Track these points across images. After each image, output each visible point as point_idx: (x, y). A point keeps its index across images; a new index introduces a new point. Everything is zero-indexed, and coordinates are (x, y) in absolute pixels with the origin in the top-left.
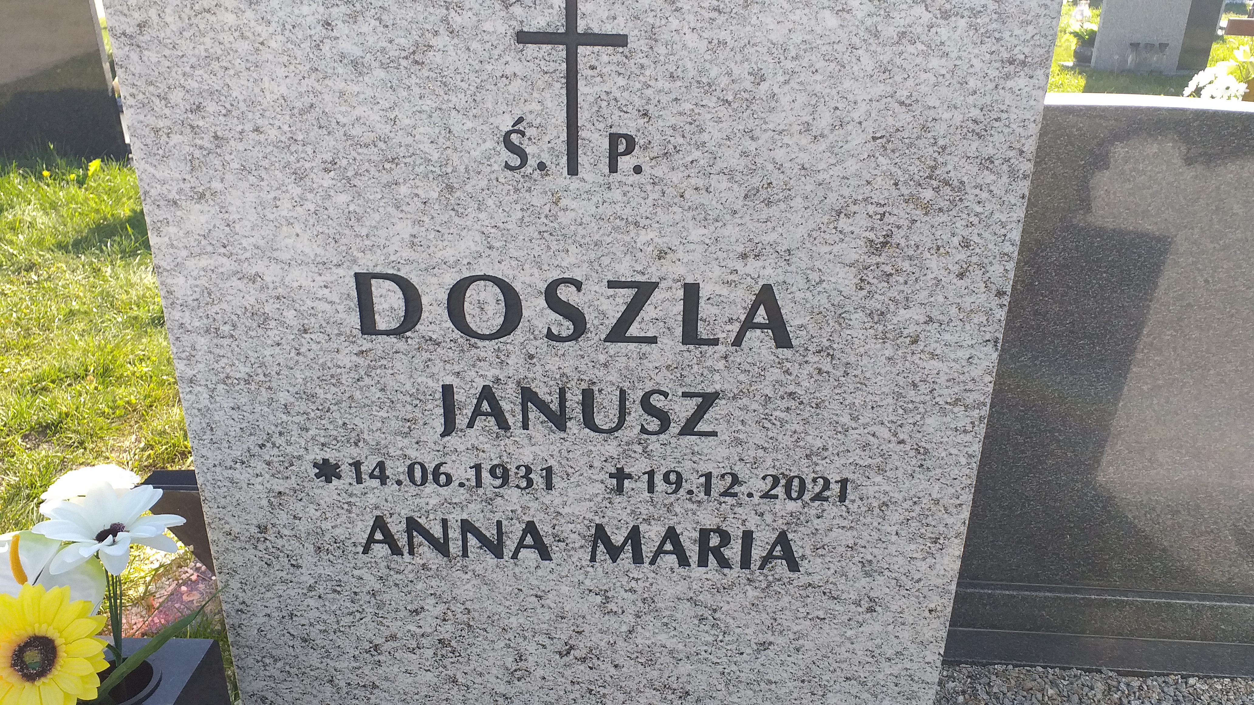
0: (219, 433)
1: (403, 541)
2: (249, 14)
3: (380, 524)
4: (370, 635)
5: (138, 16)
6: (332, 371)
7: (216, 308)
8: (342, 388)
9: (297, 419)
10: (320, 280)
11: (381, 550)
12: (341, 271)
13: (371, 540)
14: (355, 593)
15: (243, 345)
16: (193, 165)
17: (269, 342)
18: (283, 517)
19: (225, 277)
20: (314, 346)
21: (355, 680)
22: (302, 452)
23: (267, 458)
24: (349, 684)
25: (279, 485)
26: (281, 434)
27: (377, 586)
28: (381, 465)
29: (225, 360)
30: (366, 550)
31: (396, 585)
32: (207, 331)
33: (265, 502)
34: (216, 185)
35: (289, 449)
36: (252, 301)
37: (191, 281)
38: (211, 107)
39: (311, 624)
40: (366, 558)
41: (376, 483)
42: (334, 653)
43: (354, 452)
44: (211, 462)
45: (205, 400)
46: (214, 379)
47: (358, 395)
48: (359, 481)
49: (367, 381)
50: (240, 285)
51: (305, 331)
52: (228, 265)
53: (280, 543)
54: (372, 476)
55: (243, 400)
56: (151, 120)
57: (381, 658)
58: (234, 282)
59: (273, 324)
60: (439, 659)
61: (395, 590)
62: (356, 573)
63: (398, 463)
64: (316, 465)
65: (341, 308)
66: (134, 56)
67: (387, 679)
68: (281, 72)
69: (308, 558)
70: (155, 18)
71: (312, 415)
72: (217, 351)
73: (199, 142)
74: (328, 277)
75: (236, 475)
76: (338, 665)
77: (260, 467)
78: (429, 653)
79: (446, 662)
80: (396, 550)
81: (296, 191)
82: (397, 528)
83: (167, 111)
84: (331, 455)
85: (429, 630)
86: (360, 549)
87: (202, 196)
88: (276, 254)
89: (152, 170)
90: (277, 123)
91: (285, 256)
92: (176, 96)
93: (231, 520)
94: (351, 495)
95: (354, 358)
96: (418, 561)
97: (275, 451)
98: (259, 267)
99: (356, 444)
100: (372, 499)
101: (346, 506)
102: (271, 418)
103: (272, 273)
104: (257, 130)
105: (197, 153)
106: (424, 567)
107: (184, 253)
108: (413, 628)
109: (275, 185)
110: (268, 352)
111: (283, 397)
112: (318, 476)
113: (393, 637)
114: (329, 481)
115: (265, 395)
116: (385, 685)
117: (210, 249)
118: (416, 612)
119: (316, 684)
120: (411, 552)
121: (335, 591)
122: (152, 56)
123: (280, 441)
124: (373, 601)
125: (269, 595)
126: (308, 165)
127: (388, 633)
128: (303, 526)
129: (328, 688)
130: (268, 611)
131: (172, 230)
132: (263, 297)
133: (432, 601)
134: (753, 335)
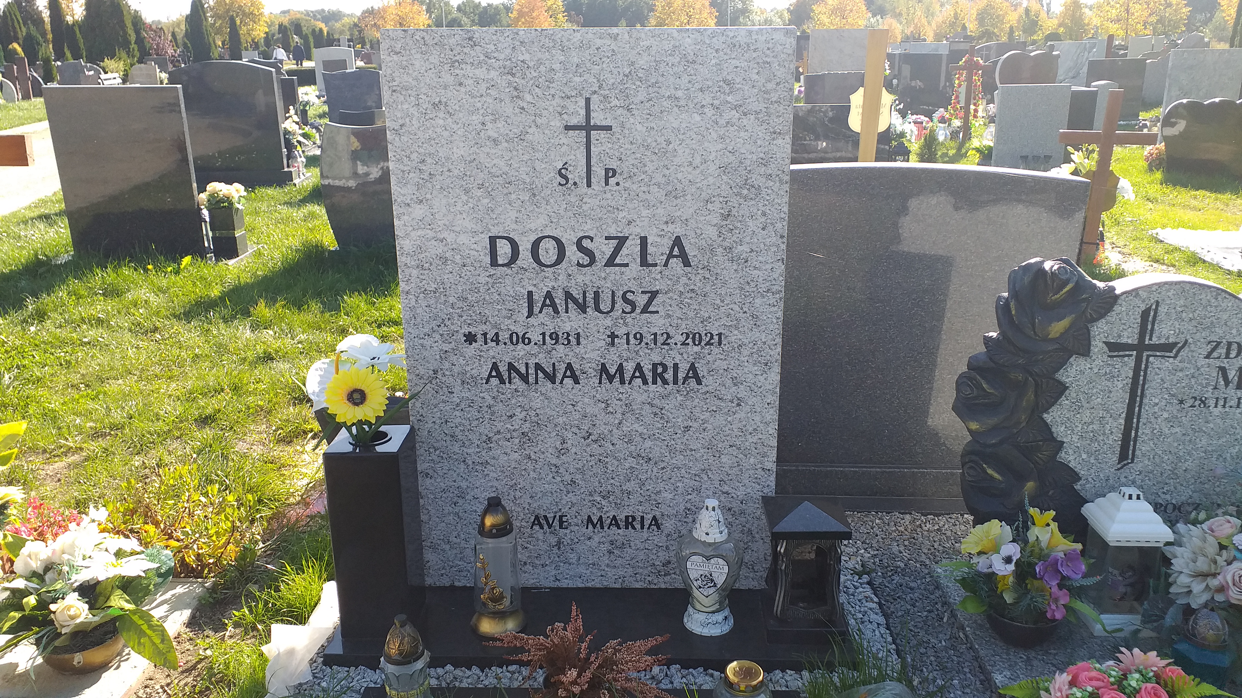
0: (419, 320)
1: (506, 376)
2: (450, 120)
3: (495, 367)
4: (486, 432)
5: (401, 122)
6: (476, 286)
7: (423, 255)
8: (480, 294)
9: (457, 311)
10: (473, 240)
11: (494, 381)
12: (483, 236)
13: (490, 376)
14: (481, 407)
15: (434, 274)
16: (419, 187)
17: (447, 272)
18: (447, 365)
19: (428, 240)
20: (468, 273)
21: (478, 460)
22: (459, 328)
23: (441, 332)
24: (474, 462)
25: (446, 347)
26: (449, 319)
27: (492, 402)
28: (497, 334)
29: (425, 281)
30: (487, 382)
31: (502, 401)
32: (418, 267)
33: (438, 357)
34: (429, 196)
35: (452, 327)
36: (441, 251)
37: (412, 242)
38: (429, 161)
39: (456, 427)
40: (487, 386)
41: (494, 344)
42: (467, 443)
43: (484, 327)
44: (413, 336)
45: (413, 302)
46: (419, 291)
47: (487, 297)
48: (486, 343)
49: (492, 290)
50: (435, 243)
51: (464, 266)
52: (431, 234)
53: (444, 379)
54: (492, 340)
55: (432, 302)
56: (401, 167)
57: (492, 445)
58: (433, 242)
59: (449, 262)
60: (522, 445)
61: (501, 404)
62: (481, 395)
63: (505, 333)
64: (465, 335)
65: (482, 254)
66: (397, 139)
67: (494, 458)
68: (462, 144)
69: (457, 389)
70: (408, 122)
71: (465, 309)
72: (421, 277)
73: (422, 176)
74: (476, 239)
75: (425, 342)
76: (469, 451)
77: (437, 337)
78: (517, 441)
79: (526, 446)
80: (502, 382)
81: (465, 198)
82: (503, 368)
83: (409, 163)
84: (473, 330)
85: (517, 427)
86: (484, 381)
87: (421, 201)
88: (453, 228)
89: (399, 189)
90: (458, 167)
91: (457, 229)
92: (414, 156)
93: (420, 368)
94: (481, 351)
95: (487, 278)
96: (513, 387)
97: (446, 328)
98: (445, 234)
99: (485, 323)
100: (491, 353)
101: (478, 357)
102: (445, 310)
103: (450, 237)
104: (449, 170)
105: (421, 181)
106: (516, 390)
107: (411, 228)
108: (509, 426)
109: (456, 195)
110: (446, 277)
111: (451, 300)
112: (465, 341)
113: (499, 432)
114: (471, 344)
115: (443, 298)
116: (492, 462)
117: (423, 226)
118: (511, 417)
119: (456, 463)
120: (510, 383)
121: (470, 406)
122: (405, 139)
123: (448, 323)
124: (489, 411)
125: (435, 410)
126: (471, 186)
127: (496, 430)
128: (456, 369)
129: (462, 466)
130: (434, 420)
131: (406, 217)
132: (446, 249)
133: (519, 410)
134: (673, 261)
